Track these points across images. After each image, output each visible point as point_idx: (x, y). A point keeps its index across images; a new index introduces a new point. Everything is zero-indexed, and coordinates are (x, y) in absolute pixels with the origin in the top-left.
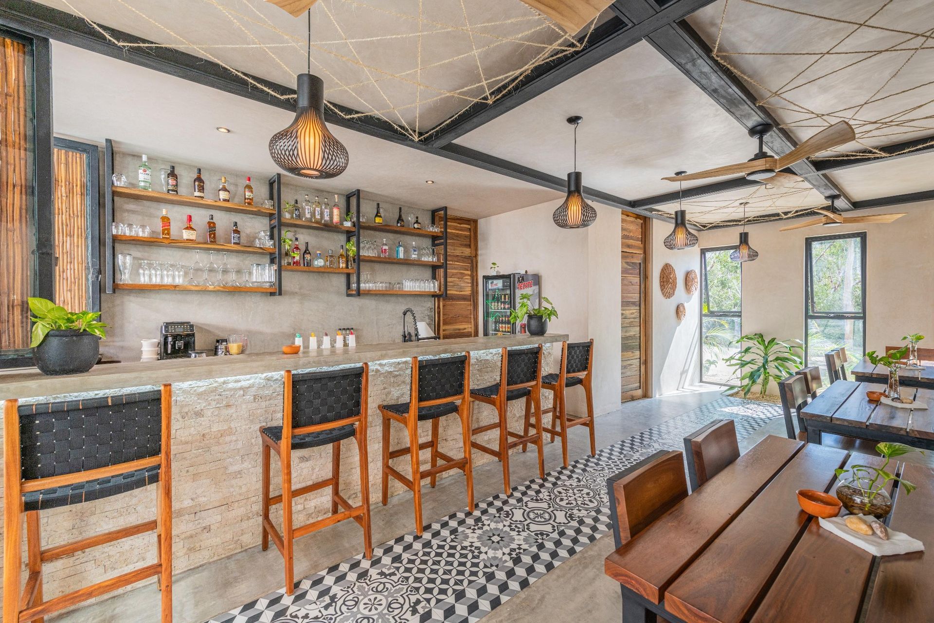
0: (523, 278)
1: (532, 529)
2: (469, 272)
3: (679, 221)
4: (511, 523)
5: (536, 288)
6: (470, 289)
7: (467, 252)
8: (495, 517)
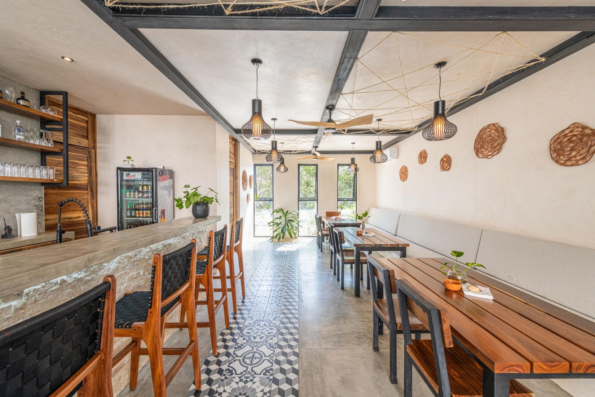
0: (163, 172)
1: (258, 372)
2: (86, 163)
3: (274, 147)
4: (240, 377)
5: (171, 180)
6: (87, 178)
7: (84, 143)
8: (222, 380)
